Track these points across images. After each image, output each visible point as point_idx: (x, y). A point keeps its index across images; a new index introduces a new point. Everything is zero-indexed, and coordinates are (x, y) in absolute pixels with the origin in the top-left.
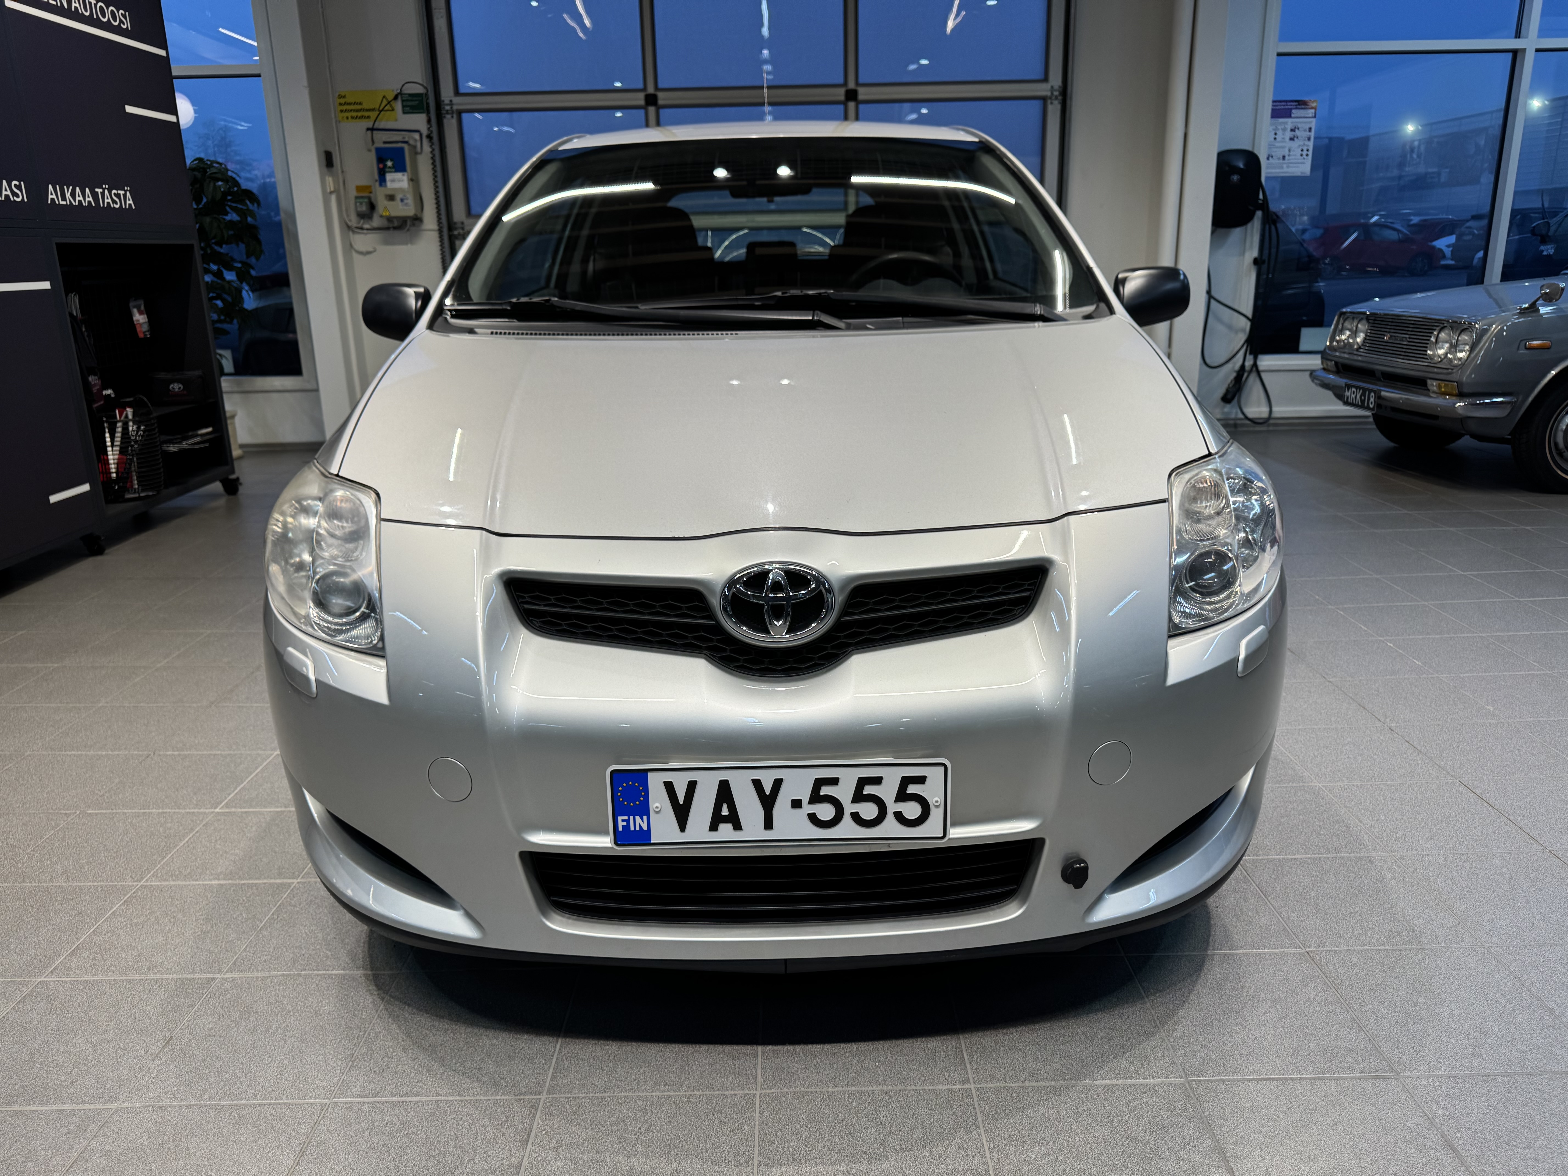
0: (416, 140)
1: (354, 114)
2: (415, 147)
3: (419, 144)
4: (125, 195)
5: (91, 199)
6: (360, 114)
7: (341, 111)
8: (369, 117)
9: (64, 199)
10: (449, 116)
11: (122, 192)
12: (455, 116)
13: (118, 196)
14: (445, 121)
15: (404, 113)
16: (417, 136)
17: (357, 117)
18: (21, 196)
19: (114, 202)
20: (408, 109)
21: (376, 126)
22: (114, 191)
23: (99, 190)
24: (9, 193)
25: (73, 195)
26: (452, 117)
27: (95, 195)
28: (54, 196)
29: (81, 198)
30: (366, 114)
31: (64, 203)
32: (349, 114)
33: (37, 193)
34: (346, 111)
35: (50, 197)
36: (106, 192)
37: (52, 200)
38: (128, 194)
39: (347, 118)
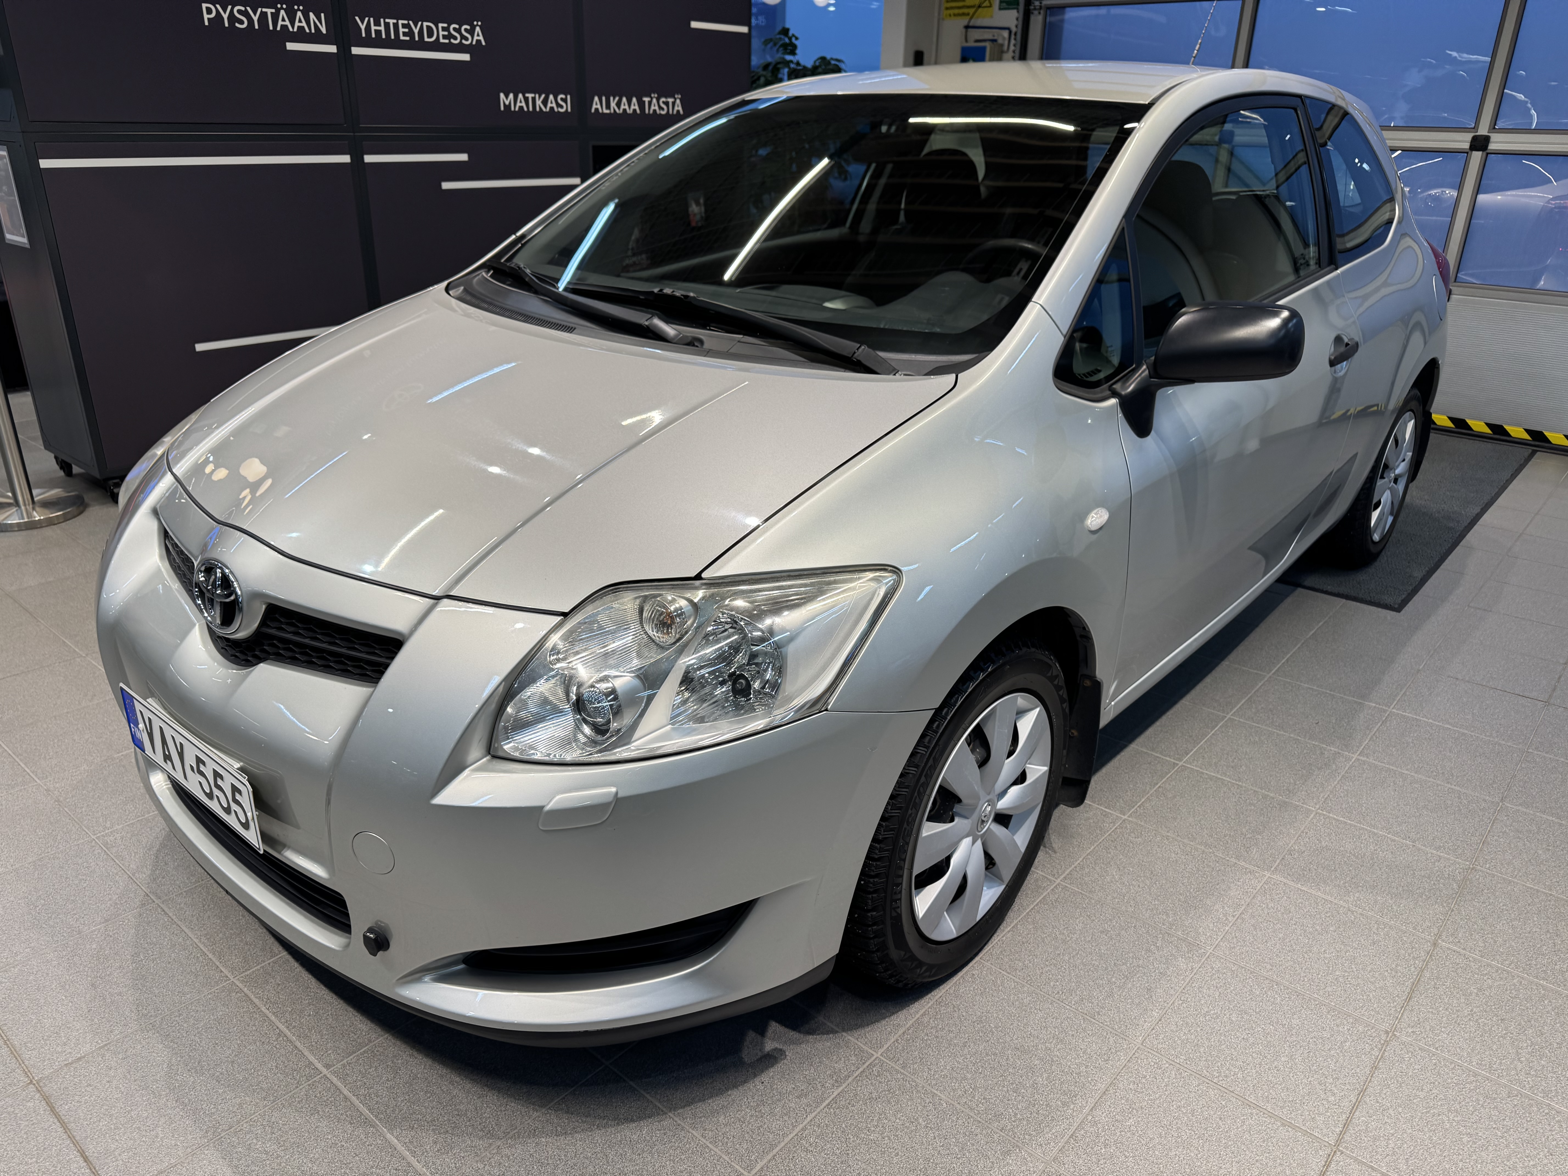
0: (1004, 38)
1: (956, 11)
2: (1002, 45)
3: (1006, 43)
4: (674, 103)
5: (637, 107)
6: (961, 11)
7: (947, 9)
8: (968, 14)
9: (608, 107)
10: (1036, 12)
11: (671, 100)
12: (1042, 12)
13: (667, 103)
14: (1032, 18)
15: (1000, 9)
16: (1006, 34)
17: (955, 15)
18: (566, 107)
19: (661, 108)
20: (1004, 4)
21: (971, 24)
22: (663, 99)
23: (646, 99)
24: (554, 105)
25: (618, 105)
26: (1040, 13)
27: (641, 104)
28: (599, 106)
29: (627, 107)
30: (966, 11)
31: (608, 111)
32: (952, 12)
33: (582, 103)
34: (952, 8)
35: (594, 106)
36: (654, 100)
37: (597, 110)
38: (678, 101)
39: (950, 15)
